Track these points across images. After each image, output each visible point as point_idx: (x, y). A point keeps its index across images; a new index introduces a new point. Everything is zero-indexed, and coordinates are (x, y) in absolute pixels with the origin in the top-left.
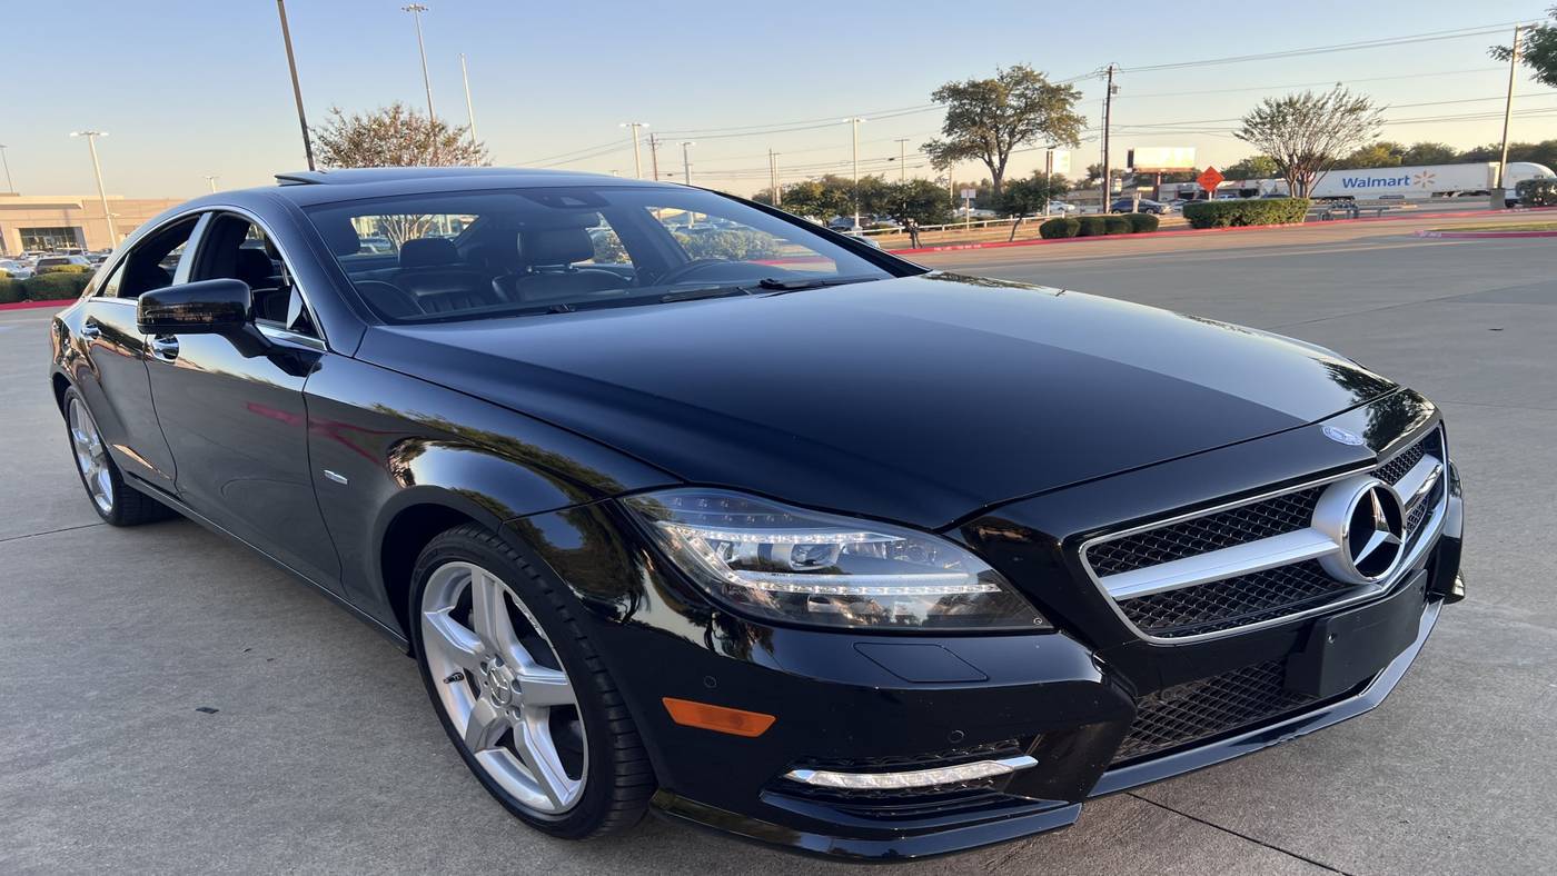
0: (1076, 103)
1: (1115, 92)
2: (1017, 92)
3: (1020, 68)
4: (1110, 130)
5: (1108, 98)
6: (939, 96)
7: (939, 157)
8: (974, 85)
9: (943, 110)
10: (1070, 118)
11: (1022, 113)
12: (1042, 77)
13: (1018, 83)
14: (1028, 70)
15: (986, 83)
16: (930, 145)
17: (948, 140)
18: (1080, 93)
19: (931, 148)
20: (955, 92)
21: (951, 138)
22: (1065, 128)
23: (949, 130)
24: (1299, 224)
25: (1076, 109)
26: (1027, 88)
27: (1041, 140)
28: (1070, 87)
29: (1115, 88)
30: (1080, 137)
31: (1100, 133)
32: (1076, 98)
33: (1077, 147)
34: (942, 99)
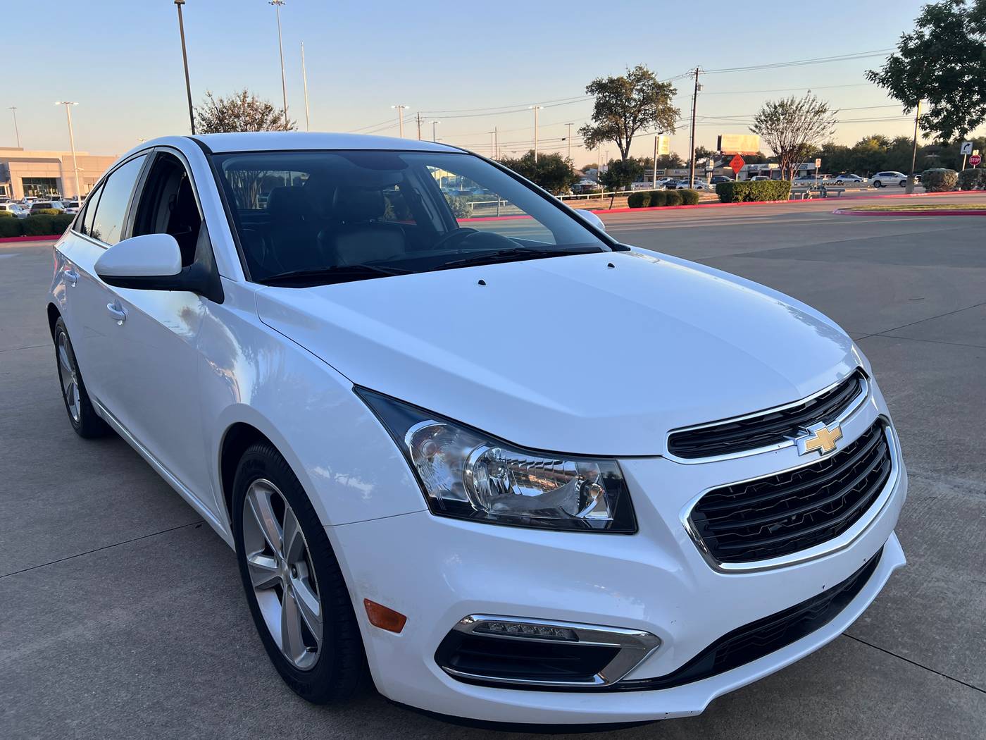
0: (673, 97)
1: (699, 90)
2: (639, 88)
3: (640, 68)
4: (696, 121)
5: (695, 94)
6: (591, 89)
7: (589, 139)
8: (611, 81)
9: (592, 100)
10: (670, 109)
11: (641, 105)
12: (653, 76)
13: (639, 81)
14: (645, 70)
15: (618, 80)
16: (584, 129)
17: (595, 125)
18: (675, 90)
19: (585, 130)
20: (599, 87)
21: (597, 123)
22: (666, 117)
23: (596, 117)
24: (785, 201)
25: (674, 102)
26: (644, 85)
27: (652, 127)
28: (670, 85)
29: (700, 86)
30: (676, 125)
31: (690, 122)
32: (674, 94)
33: (674, 134)
34: (592, 91)
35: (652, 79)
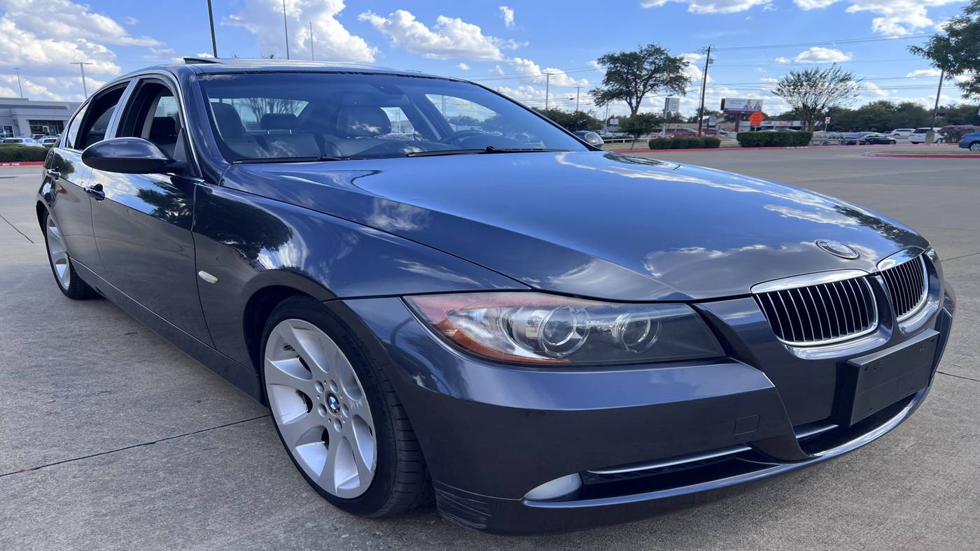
1: (711, 63)
2: (650, 60)
3: (653, 46)
4: (706, 87)
5: (707, 66)
7: (598, 99)
8: (624, 55)
10: (681, 77)
11: (652, 74)
13: (651, 55)
14: (658, 47)
15: (631, 54)
19: (595, 92)
20: (612, 59)
21: (607, 87)
22: (677, 83)
23: (607, 82)
25: (685, 72)
26: (656, 58)
27: (662, 90)
28: (682, 58)
29: (712, 60)
30: (687, 89)
31: (700, 87)
32: (686, 66)
33: (684, 95)
34: (604, 62)
35: (664, 54)
